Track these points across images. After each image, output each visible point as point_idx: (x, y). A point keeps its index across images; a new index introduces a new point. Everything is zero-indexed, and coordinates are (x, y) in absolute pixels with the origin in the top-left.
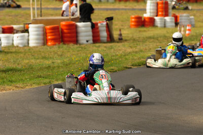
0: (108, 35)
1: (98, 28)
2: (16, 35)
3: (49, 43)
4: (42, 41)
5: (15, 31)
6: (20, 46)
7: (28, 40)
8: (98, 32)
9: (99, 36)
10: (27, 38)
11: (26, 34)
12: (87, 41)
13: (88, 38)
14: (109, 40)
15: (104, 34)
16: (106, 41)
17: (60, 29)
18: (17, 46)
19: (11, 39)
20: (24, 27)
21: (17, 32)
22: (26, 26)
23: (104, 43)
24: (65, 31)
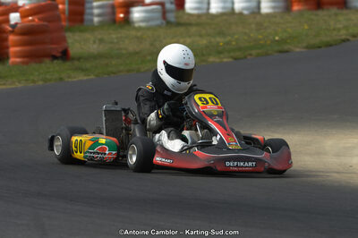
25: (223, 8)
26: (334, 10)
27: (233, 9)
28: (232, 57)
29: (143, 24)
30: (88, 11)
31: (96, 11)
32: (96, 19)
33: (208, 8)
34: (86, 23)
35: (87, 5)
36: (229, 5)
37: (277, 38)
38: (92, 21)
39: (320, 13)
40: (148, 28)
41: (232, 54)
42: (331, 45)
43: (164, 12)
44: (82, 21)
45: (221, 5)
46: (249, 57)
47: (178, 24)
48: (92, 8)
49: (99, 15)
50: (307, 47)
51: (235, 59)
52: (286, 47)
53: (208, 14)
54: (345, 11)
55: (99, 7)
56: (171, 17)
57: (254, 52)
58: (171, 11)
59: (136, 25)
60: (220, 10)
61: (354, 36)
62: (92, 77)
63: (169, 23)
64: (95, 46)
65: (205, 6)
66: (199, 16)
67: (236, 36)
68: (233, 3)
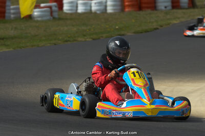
0: (189, 0)
3: (127, 10)
4: (119, 8)
6: (98, 12)
7: (106, 6)
9: (178, 2)
10: (105, 4)
12: (166, 7)
13: (166, 4)
14: (191, 5)
16: (187, 7)
18: (95, 13)
19: (89, 5)
23: (184, 9)
25: (85, 9)
26: (149, 11)
27: (91, 10)
28: (92, 38)
29: (39, 19)
30: (7, 11)
31: (12, 11)
32: (12, 16)
33: (77, 10)
34: (6, 18)
35: (7, 8)
36: (89, 8)
37: (117, 27)
38: (10, 16)
39: (141, 13)
40: (42, 21)
41: (92, 37)
42: (148, 32)
43: (52, 12)
44: (4, 17)
45: (84, 8)
46: (101, 38)
47: (59, 19)
48: (10, 9)
49: (14, 14)
50: (134, 33)
51: (94, 39)
52: (123, 33)
53: (76, 13)
54: (155, 12)
55: (14, 9)
56: (56, 15)
57: (104, 35)
58: (55, 11)
59: (36, 19)
60: (83, 11)
61: (161, 26)
62: (11, 49)
63: (54, 18)
64: (12, 31)
65: (75, 8)
66: (71, 14)
67: (93, 26)
68: (91, 7)
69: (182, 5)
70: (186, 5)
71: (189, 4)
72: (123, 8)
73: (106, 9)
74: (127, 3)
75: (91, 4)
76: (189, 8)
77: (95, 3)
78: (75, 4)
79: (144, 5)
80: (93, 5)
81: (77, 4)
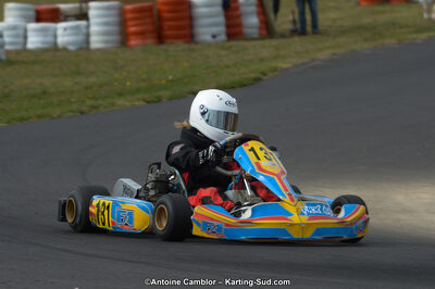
0: (261, 22)
1: (237, 8)
2: (61, 25)
3: (133, 42)
4: (116, 38)
5: (62, 18)
6: (71, 48)
7: (88, 35)
8: (239, 16)
9: (239, 25)
10: (84, 31)
11: (83, 23)
12: (214, 36)
13: (215, 30)
14: (264, 32)
15: (252, 21)
16: (256, 36)
17: (155, 12)
18: (65, 49)
19: (52, 33)
20: (81, 9)
21: (66, 18)
22: (84, 5)
23: (253, 39)
24: (166, 15)
25: (43, 43)
26: (181, 46)
27: (55, 43)
28: (144, 100)
33: (25, 43)
36: (50, 39)
37: (170, 77)
39: (163, 48)
41: (139, 96)
45: (40, 39)
51: (148, 102)
53: (25, 50)
54: (193, 46)
60: (40, 45)
61: (264, 74)
65: (21, 40)
66: (17, 52)
68: (55, 36)
69: (246, 31)
70: (254, 32)
71: (260, 28)
72: (124, 38)
73: (87, 42)
74: (132, 29)
75: (55, 30)
76: (262, 37)
77: (65, 29)
78: (21, 32)
79: (168, 33)
80: (60, 32)
81: (25, 30)
